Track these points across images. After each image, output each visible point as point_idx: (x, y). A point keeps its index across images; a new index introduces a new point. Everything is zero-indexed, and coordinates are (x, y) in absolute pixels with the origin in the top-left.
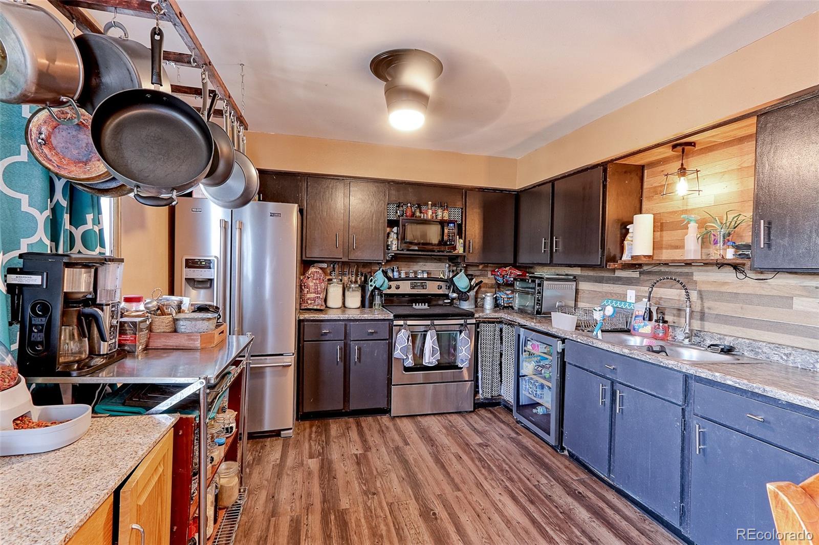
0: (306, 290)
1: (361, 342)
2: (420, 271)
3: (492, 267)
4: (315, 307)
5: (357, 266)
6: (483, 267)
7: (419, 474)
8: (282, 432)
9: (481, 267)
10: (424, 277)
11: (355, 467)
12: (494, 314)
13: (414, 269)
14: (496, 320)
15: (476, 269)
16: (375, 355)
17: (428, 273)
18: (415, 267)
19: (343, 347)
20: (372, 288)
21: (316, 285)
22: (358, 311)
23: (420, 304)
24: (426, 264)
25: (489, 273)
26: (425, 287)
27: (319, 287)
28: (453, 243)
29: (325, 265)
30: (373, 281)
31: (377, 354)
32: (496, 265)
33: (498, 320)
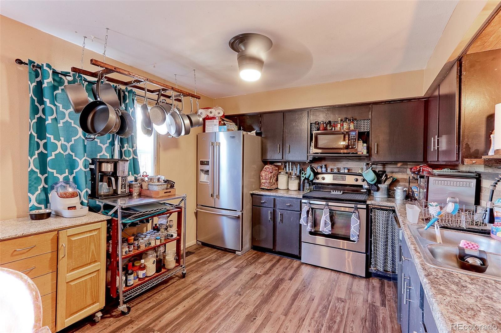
0: (261, 178)
1: (283, 211)
2: (342, 168)
3: (412, 165)
4: (265, 188)
5: (300, 164)
6: (401, 165)
7: (275, 296)
8: (236, 252)
9: (399, 165)
10: (345, 172)
11: (249, 279)
12: (387, 203)
13: (337, 166)
14: (389, 208)
15: (394, 166)
16: (292, 220)
17: (348, 169)
18: (339, 165)
19: (273, 212)
20: (304, 178)
21: (266, 175)
22: (295, 193)
23: (337, 191)
24: (348, 162)
25: (409, 170)
26: (344, 179)
27: (267, 176)
28: (354, 147)
29: (280, 164)
30: (304, 174)
31: (293, 220)
32: (414, 163)
33: (391, 208)
